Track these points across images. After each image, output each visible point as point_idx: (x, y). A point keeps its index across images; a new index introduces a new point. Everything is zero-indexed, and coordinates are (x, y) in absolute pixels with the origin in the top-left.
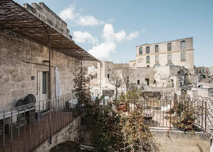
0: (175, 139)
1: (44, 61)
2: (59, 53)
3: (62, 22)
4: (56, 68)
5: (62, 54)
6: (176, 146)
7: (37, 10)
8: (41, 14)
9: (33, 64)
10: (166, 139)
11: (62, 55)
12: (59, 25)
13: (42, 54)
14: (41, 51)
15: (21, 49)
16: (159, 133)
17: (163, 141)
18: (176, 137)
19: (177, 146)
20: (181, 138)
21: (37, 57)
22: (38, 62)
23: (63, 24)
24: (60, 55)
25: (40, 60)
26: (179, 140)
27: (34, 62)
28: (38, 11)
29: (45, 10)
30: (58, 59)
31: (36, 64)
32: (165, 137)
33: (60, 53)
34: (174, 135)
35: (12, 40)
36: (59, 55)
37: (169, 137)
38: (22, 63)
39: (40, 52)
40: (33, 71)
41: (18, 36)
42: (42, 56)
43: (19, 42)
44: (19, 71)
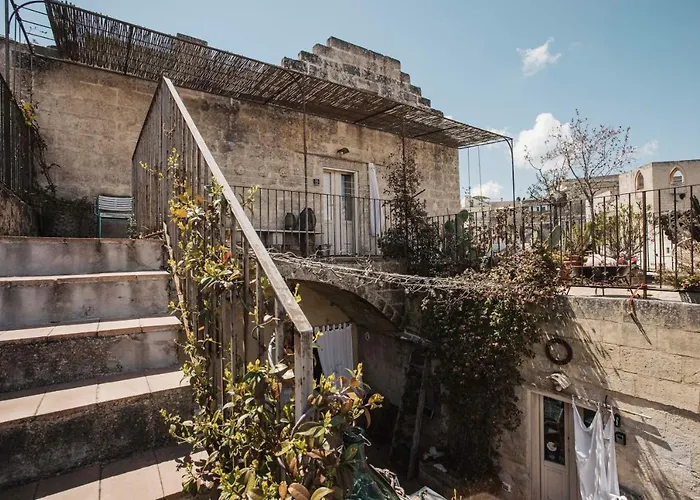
0: (660, 331)
1: (339, 151)
2: (377, 132)
3: (385, 61)
4: (371, 165)
5: (388, 134)
6: (666, 356)
7: (320, 56)
8: (330, 59)
9: (317, 157)
10: (624, 330)
11: (387, 137)
12: (375, 70)
13: (333, 137)
14: (333, 131)
15: (293, 132)
16: (597, 306)
17: (614, 334)
18: (667, 321)
19: (672, 358)
20: (690, 328)
21: (324, 144)
22: (325, 154)
23: (389, 63)
24: (381, 136)
25: (331, 149)
26: (680, 334)
27: (318, 153)
28: (323, 57)
29: (338, 50)
30: (377, 146)
31: (322, 156)
32: (620, 319)
33: (383, 133)
34: (658, 314)
35: (280, 118)
36: (378, 138)
37: (636, 321)
38: (296, 154)
39: (331, 133)
40: (317, 169)
41: (288, 111)
42: (335, 142)
43: (289, 119)
44: (291, 167)
